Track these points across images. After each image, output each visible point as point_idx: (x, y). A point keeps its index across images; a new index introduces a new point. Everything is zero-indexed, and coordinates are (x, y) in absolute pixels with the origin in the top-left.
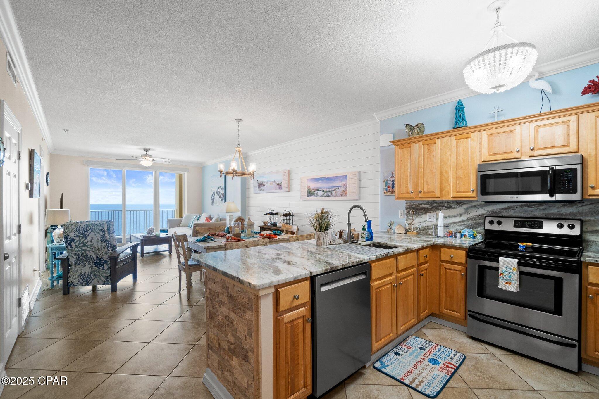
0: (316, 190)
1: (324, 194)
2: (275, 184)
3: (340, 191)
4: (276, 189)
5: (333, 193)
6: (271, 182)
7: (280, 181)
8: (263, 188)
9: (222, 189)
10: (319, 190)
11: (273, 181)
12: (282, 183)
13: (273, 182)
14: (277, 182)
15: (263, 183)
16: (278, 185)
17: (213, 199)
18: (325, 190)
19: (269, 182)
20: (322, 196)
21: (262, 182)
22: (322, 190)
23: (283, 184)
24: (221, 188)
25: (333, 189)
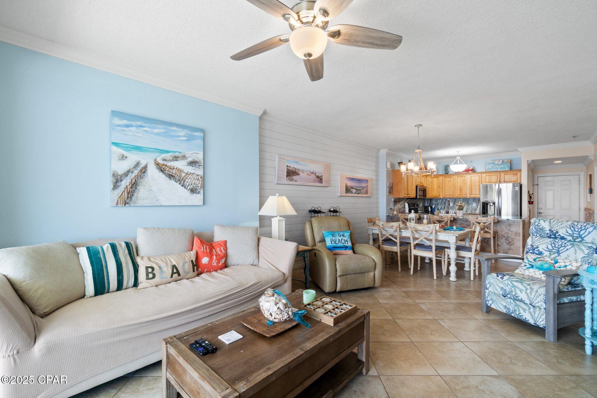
0: (352, 188)
1: (356, 192)
2: (313, 176)
3: (364, 190)
4: (315, 182)
5: (361, 191)
6: (309, 173)
7: (321, 174)
8: (295, 178)
9: (193, 163)
10: (353, 188)
11: (312, 171)
12: (322, 176)
13: (312, 173)
14: (317, 174)
15: (297, 171)
16: (318, 177)
17: (134, 185)
18: (357, 189)
19: (306, 171)
20: (355, 193)
21: (294, 170)
22: (355, 188)
23: (323, 178)
24: (190, 159)
25: (361, 189)
